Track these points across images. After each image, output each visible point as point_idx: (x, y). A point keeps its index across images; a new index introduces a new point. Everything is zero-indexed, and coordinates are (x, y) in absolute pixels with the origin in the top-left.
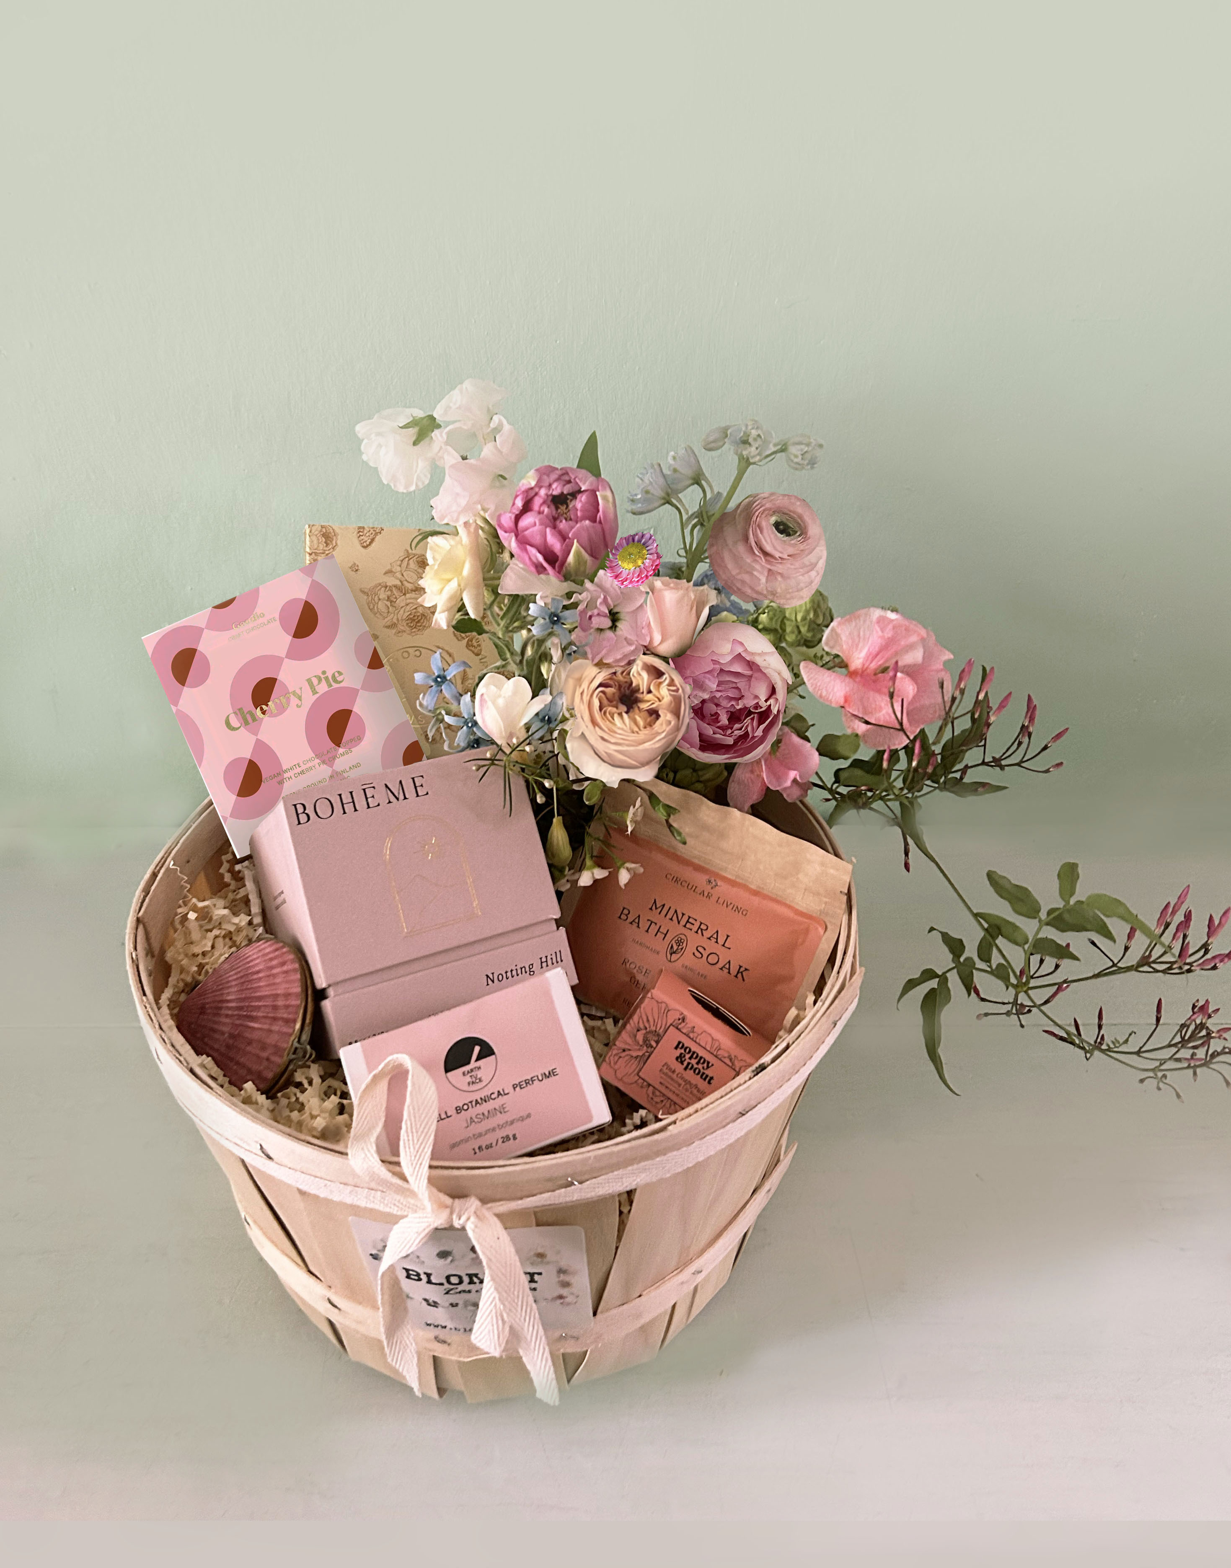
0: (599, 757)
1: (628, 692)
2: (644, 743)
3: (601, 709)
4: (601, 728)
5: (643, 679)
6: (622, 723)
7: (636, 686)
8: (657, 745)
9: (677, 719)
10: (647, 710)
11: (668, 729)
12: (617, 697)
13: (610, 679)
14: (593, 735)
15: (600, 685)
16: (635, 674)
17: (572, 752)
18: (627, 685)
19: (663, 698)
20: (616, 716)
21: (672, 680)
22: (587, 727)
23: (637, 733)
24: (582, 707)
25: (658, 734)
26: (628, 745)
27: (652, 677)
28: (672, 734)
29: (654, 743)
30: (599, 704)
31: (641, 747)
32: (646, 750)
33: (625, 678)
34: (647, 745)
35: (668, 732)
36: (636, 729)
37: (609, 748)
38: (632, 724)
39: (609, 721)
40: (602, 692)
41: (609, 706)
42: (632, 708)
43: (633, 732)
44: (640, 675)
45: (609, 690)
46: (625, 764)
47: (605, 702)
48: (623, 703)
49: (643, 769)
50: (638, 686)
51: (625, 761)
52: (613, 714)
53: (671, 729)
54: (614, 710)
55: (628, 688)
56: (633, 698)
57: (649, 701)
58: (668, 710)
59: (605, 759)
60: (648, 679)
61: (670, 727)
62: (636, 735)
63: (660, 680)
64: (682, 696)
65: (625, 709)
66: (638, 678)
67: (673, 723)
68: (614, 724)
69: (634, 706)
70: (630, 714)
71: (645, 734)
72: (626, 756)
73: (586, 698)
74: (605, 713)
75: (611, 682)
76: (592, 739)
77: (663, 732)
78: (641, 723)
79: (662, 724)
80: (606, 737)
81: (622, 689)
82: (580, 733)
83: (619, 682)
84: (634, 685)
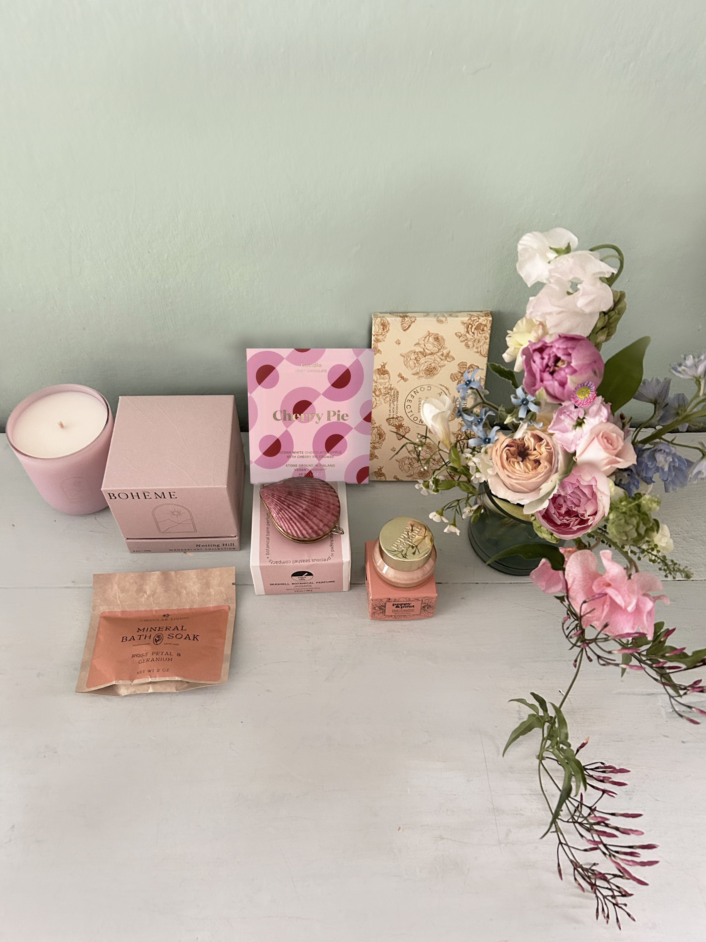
0: (506, 486)
1: (522, 450)
2: (532, 478)
3: (507, 459)
4: (507, 470)
5: (531, 442)
6: (519, 467)
7: (527, 446)
8: (539, 480)
9: (550, 465)
10: (533, 460)
11: (545, 471)
12: (516, 453)
13: (513, 442)
14: (503, 474)
15: (507, 446)
16: (527, 440)
17: (491, 484)
18: (522, 446)
19: (543, 453)
20: (516, 463)
21: (548, 443)
22: (499, 469)
23: (528, 473)
24: (497, 458)
25: (540, 473)
26: (523, 480)
27: (536, 442)
28: (547, 473)
29: (537, 479)
30: (506, 457)
31: (530, 481)
32: (533, 483)
33: (521, 442)
34: (533, 480)
35: (545, 472)
36: (527, 471)
37: (512, 482)
38: (525, 468)
39: (512, 466)
40: (508, 450)
41: (512, 458)
42: (525, 459)
43: (526, 473)
44: (529, 440)
45: (512, 449)
46: (521, 491)
47: (510, 455)
48: (520, 456)
49: (531, 493)
50: (528, 446)
51: (521, 489)
52: (514, 462)
53: (547, 471)
54: (515, 460)
55: (523, 448)
56: (525, 453)
57: (534, 455)
58: (545, 460)
59: (510, 488)
60: (534, 442)
61: (547, 469)
62: (527, 474)
63: (541, 443)
64: (554, 452)
65: (521, 459)
66: (529, 442)
67: (548, 467)
68: (515, 468)
69: (526, 457)
70: (524, 462)
71: (532, 474)
72: (521, 486)
73: (499, 453)
74: (510, 462)
75: (513, 444)
76: (503, 476)
77: (543, 472)
78: (530, 467)
79: (542, 468)
80: (510, 475)
81: (519, 448)
82: (496, 473)
83: (517, 444)
84: (526, 446)
